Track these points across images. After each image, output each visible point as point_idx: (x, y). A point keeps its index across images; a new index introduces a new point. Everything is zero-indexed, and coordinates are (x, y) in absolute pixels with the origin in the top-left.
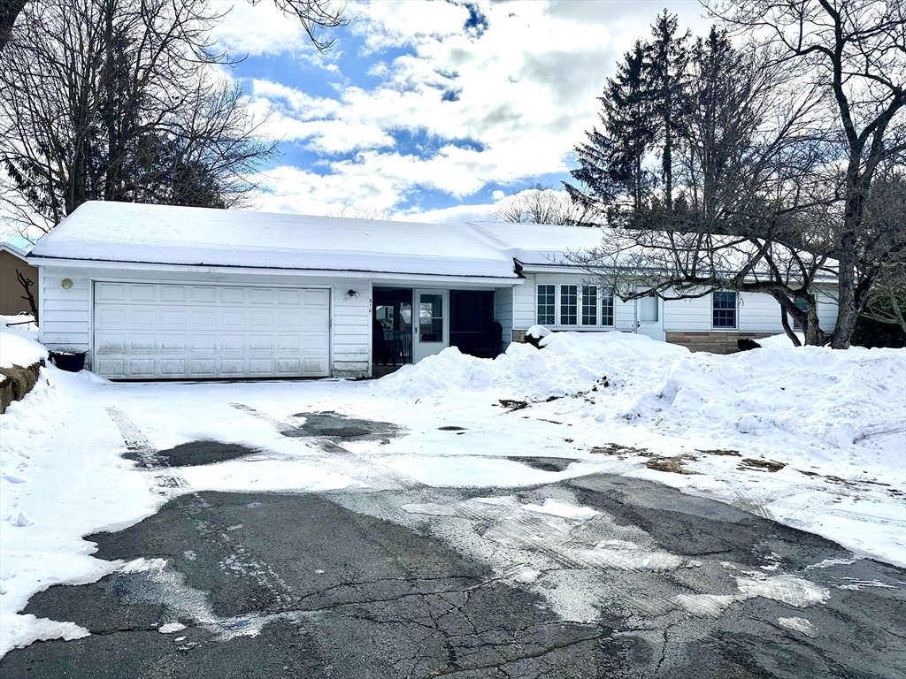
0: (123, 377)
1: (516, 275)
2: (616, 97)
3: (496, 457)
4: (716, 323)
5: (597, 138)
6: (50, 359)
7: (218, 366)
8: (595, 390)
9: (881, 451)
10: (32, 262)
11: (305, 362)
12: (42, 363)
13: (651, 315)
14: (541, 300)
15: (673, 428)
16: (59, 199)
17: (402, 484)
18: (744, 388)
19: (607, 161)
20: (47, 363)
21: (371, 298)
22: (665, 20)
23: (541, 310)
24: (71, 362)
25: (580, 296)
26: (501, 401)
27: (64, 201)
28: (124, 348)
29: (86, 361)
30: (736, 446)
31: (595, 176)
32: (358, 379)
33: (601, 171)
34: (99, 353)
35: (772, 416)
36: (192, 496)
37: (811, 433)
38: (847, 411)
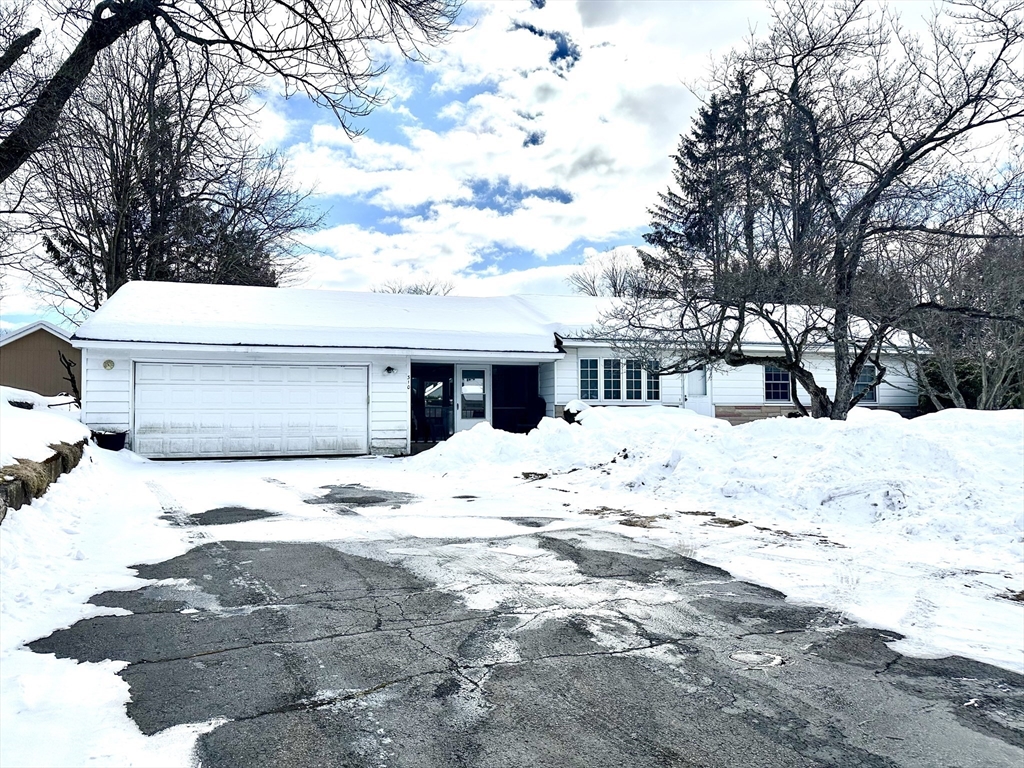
0: (163, 456)
1: (557, 350)
2: (691, 155)
3: (490, 517)
4: (768, 396)
5: (672, 198)
6: (92, 438)
7: (256, 444)
8: (614, 461)
9: (843, 512)
10: (76, 344)
11: (343, 440)
12: (85, 441)
13: (699, 388)
14: (584, 374)
15: (668, 493)
16: (99, 274)
17: (394, 536)
18: (741, 457)
19: (683, 223)
20: (90, 441)
21: (409, 374)
22: (743, 72)
23: (584, 384)
24: (113, 441)
25: (624, 369)
26: (523, 474)
27: (104, 276)
28: (164, 428)
29: (127, 441)
30: (715, 508)
31: (669, 240)
32: (396, 456)
33: (676, 235)
34: (140, 432)
35: (753, 482)
36: (215, 544)
37: (786, 496)
38: (821, 476)
